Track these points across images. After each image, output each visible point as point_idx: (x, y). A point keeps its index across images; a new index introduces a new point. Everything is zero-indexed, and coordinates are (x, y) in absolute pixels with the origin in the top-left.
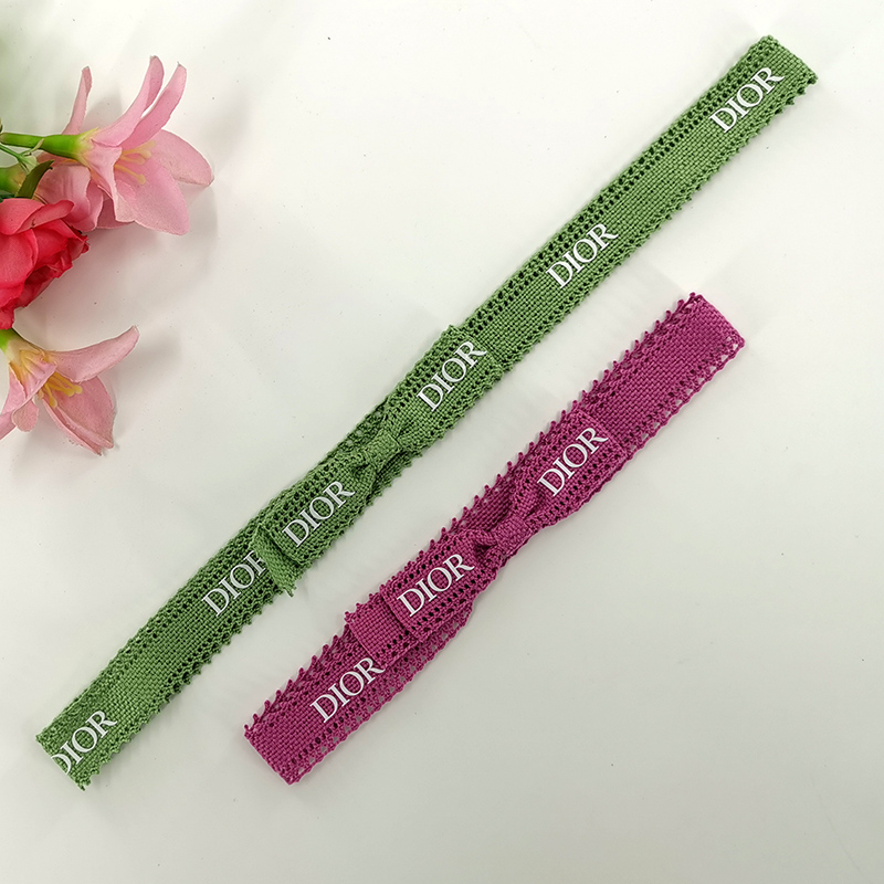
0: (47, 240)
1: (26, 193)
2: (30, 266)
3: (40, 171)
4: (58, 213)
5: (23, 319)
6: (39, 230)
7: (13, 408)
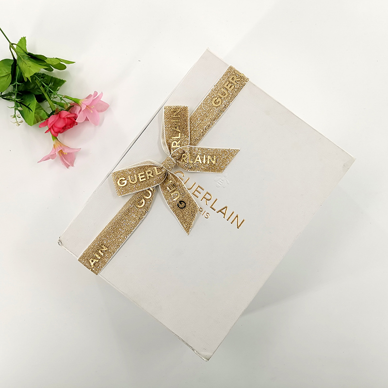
0: (69, 120)
1: (67, 110)
2: (64, 125)
3: (70, 107)
4: (73, 116)
5: (60, 136)
6: (67, 118)
7: (52, 154)
